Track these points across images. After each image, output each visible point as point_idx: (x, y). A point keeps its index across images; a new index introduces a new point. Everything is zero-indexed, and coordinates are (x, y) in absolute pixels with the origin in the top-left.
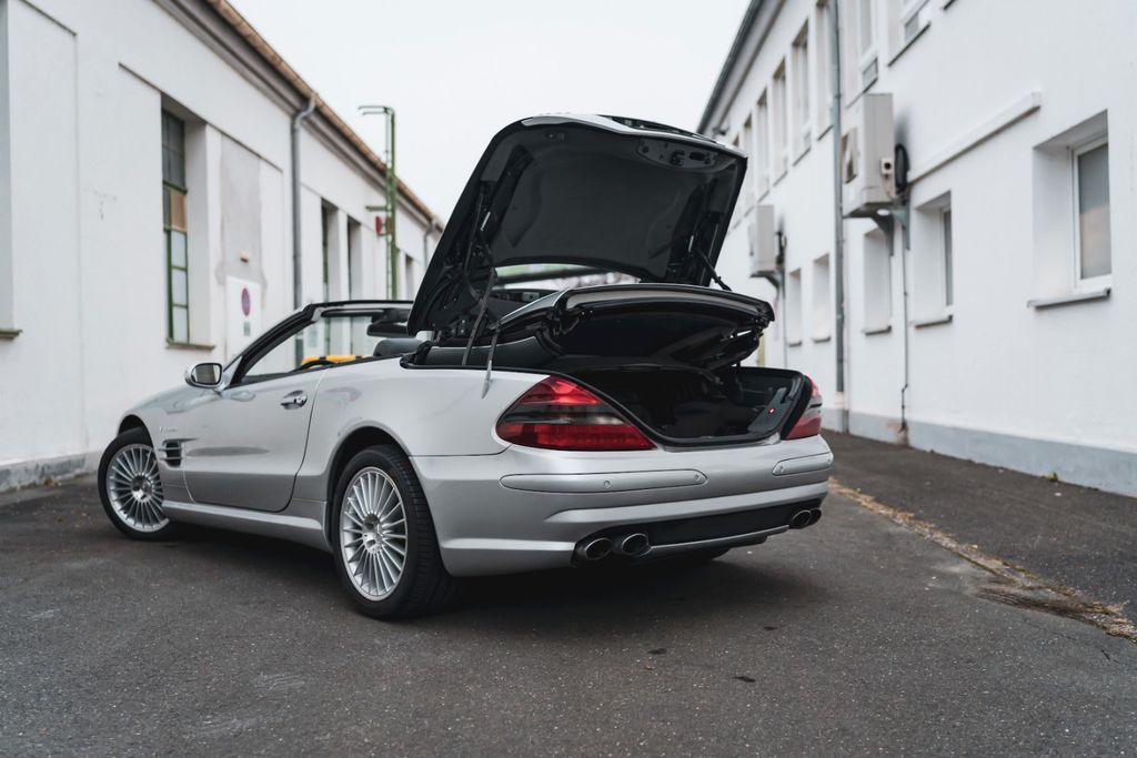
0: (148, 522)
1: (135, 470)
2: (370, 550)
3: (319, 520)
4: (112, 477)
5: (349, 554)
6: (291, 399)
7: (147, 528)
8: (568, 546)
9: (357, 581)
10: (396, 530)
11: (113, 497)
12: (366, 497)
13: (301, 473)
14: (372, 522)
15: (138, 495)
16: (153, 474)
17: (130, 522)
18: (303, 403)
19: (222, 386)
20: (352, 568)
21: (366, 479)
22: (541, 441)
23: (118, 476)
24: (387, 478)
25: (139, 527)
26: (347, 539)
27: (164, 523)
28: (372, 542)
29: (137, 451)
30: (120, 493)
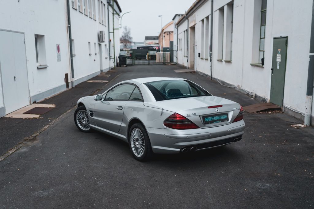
0: (86, 128)
1: (82, 116)
2: (137, 146)
3: (126, 136)
4: (77, 118)
5: (133, 146)
6: (119, 108)
7: (86, 130)
8: (179, 150)
9: (135, 152)
10: (143, 142)
11: (78, 123)
12: (136, 134)
13: (122, 125)
14: (137, 140)
15: (84, 122)
16: (86, 117)
17: (82, 128)
18: (122, 109)
19: (103, 100)
20: (133, 149)
21: (136, 130)
22: (173, 127)
23: (79, 118)
24: (140, 131)
25: (84, 129)
26: (132, 143)
27: (90, 128)
28: (137, 144)
29: (82, 111)
30: (79, 122)
